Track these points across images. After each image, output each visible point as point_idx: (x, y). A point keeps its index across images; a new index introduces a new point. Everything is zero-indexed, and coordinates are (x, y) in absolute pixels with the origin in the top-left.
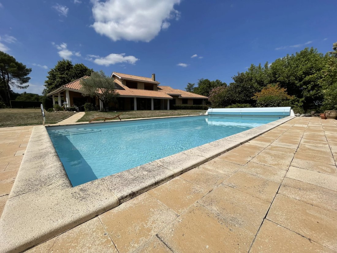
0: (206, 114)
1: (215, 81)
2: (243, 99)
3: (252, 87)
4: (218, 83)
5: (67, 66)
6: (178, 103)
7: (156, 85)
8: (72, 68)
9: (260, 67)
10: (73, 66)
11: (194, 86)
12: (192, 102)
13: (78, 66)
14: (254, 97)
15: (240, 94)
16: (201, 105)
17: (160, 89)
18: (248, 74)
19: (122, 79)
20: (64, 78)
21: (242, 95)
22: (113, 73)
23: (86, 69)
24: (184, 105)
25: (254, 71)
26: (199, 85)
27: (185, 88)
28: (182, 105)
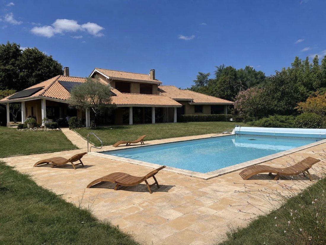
0: (233, 133)
1: (244, 68)
2: (284, 108)
3: (296, 91)
4: (249, 72)
5: (14, 52)
6: (189, 113)
7: (156, 85)
8: (21, 55)
9: (307, 63)
10: (22, 52)
11: (209, 78)
12: (209, 109)
13: (31, 53)
14: (298, 107)
15: (279, 100)
16: (223, 114)
17: (163, 91)
18: (291, 72)
19: (111, 80)
20: (8, 70)
21: (282, 103)
22: (95, 70)
23: (42, 56)
24: (197, 115)
25: (300, 68)
26: (217, 76)
27: (194, 81)
28: (195, 115)
